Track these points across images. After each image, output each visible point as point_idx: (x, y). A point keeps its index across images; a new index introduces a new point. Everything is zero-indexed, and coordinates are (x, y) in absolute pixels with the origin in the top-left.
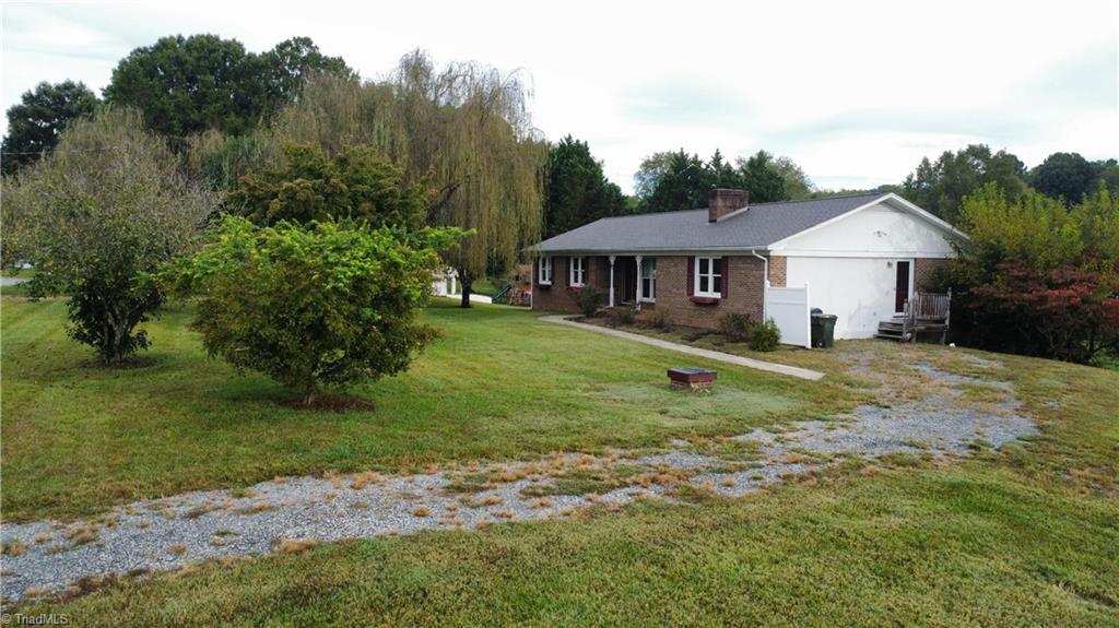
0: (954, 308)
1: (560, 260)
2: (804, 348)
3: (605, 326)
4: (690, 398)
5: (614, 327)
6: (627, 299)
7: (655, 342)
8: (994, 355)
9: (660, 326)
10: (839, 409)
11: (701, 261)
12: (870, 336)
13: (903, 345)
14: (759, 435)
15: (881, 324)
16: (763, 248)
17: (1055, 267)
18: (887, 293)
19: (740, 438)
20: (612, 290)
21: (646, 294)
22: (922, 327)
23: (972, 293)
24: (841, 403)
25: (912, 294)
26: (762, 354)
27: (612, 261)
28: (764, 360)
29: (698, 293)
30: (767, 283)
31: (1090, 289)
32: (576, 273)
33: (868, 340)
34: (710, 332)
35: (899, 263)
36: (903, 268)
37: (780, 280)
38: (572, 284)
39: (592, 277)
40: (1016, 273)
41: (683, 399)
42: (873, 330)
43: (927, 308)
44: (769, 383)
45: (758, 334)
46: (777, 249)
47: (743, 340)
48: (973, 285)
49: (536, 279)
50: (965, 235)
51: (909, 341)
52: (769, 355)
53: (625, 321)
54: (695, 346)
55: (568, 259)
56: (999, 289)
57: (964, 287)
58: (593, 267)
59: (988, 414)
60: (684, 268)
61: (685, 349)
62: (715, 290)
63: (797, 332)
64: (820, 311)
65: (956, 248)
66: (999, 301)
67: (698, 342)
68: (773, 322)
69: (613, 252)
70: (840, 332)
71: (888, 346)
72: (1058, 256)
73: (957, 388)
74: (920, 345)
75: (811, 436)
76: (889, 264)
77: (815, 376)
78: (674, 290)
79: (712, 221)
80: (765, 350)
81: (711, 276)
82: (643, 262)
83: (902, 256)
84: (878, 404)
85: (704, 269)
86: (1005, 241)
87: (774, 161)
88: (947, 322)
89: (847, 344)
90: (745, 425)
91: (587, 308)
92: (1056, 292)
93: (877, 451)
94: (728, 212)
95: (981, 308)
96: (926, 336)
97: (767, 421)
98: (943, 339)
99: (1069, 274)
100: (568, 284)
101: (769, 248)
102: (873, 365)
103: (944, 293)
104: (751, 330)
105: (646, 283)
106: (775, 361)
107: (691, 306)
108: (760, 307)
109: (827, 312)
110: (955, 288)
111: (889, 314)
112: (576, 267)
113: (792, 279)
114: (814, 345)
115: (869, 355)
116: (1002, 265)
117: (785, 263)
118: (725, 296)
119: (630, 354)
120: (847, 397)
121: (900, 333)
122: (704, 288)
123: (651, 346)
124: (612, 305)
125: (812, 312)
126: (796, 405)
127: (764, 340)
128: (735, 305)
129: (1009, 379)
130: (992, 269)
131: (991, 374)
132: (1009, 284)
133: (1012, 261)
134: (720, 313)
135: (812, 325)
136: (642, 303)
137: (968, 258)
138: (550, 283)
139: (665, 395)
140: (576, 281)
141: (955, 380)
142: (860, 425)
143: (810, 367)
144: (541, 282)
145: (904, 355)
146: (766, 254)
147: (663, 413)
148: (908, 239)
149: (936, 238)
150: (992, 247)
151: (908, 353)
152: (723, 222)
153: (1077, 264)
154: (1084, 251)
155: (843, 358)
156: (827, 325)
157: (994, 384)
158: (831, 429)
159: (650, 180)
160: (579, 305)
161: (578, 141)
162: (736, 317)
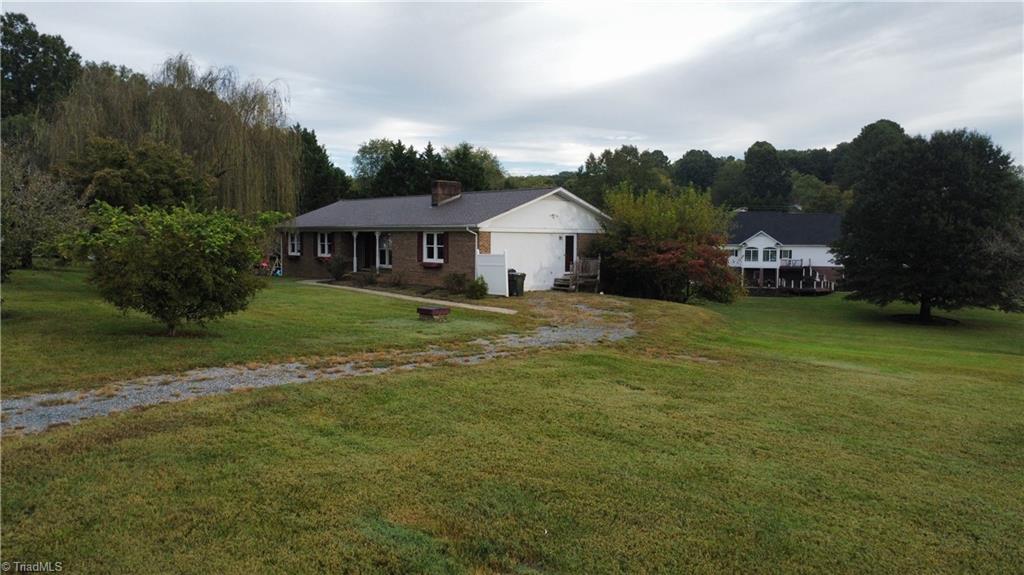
0: (602, 266)
1: (309, 235)
2: (504, 296)
3: (354, 286)
4: (434, 324)
5: (362, 287)
6: (367, 266)
7: (397, 296)
8: (627, 299)
9: (398, 285)
10: (527, 328)
11: (428, 235)
12: (549, 288)
13: (570, 294)
14: (480, 341)
15: (556, 280)
16: (474, 225)
17: (663, 239)
18: (559, 258)
19: (470, 343)
20: (355, 258)
21: (383, 261)
22: (581, 282)
23: (613, 258)
24: (528, 325)
25: (575, 258)
26: (476, 301)
27: (355, 236)
28: (477, 304)
29: (426, 260)
30: (478, 251)
31: (682, 253)
32: (323, 246)
33: (548, 291)
34: (436, 288)
35: (567, 237)
36: (569, 240)
37: (486, 249)
38: (320, 255)
39: (338, 248)
40: (639, 243)
41: (429, 325)
42: (550, 284)
43: (584, 269)
44: (483, 317)
45: (473, 287)
46: (484, 226)
47: (460, 293)
48: (614, 252)
49: (286, 251)
50: (609, 217)
51: (574, 291)
52: (480, 301)
53: (370, 283)
54: (427, 298)
55: (316, 234)
56: (629, 255)
57: (609, 254)
58: (338, 240)
59: (613, 328)
60: (415, 240)
61: (420, 300)
62: (439, 257)
63: (499, 286)
64: (514, 271)
65: (604, 227)
66: (630, 262)
67: (430, 295)
68: (482, 278)
69: (356, 228)
70: (528, 285)
71: (559, 294)
72: (664, 231)
73: (598, 316)
74: (581, 293)
75: (511, 341)
76: (560, 238)
77: (513, 312)
78: (407, 258)
79: (434, 205)
80: (478, 299)
81: (435, 246)
82: (381, 237)
83: (569, 232)
84: (549, 325)
85: (430, 242)
86: (633, 221)
87: (474, 150)
88: (598, 278)
89: (533, 294)
90: (470, 336)
91: (336, 273)
92: (662, 256)
93: (548, 345)
94: (445, 198)
95: (619, 268)
96: (585, 288)
97: (484, 334)
98: (596, 290)
99: (672, 243)
100: (316, 254)
101: (479, 226)
102: (549, 305)
103: (597, 257)
104: (467, 286)
105: (382, 253)
106: (486, 305)
107: (420, 270)
108: (473, 269)
109: (519, 271)
110: (603, 254)
111: (561, 273)
112: (323, 240)
113: (495, 249)
114: (511, 294)
115: (547, 300)
116: (631, 238)
117: (489, 237)
118: (446, 262)
119: (381, 304)
120: (532, 322)
121: (568, 286)
122: (431, 255)
123: (395, 298)
124: (355, 270)
125: (509, 271)
126: (500, 327)
127: (478, 291)
128: (455, 268)
129: (630, 310)
130: (625, 241)
131: (621, 308)
132: (635, 251)
133: (637, 236)
134: (443, 274)
135: (509, 281)
136: (380, 269)
137: (611, 233)
138: (299, 254)
139: (418, 324)
140: (323, 251)
141: (598, 312)
142: (539, 335)
143: (507, 307)
144: (291, 254)
145: (570, 299)
146: (476, 230)
147: (419, 332)
148: (573, 219)
149: (591, 219)
150: (626, 226)
151: (573, 298)
152: (443, 205)
153: (675, 237)
154: (679, 229)
155: (530, 302)
156: (519, 280)
157: (621, 314)
158: (522, 337)
159: (368, 164)
160: (330, 271)
161: (305, 130)
162: (455, 276)
